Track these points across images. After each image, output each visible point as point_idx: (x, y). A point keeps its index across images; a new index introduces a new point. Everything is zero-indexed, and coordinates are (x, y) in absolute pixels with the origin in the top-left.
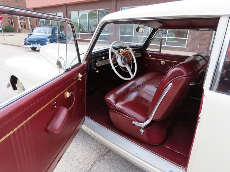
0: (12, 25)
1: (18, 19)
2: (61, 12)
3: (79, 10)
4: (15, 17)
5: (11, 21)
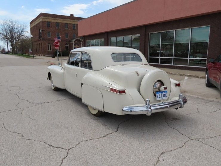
0: (68, 50)
1: (73, 44)
2: (103, 38)
3: (117, 36)
4: (71, 42)
5: (68, 46)
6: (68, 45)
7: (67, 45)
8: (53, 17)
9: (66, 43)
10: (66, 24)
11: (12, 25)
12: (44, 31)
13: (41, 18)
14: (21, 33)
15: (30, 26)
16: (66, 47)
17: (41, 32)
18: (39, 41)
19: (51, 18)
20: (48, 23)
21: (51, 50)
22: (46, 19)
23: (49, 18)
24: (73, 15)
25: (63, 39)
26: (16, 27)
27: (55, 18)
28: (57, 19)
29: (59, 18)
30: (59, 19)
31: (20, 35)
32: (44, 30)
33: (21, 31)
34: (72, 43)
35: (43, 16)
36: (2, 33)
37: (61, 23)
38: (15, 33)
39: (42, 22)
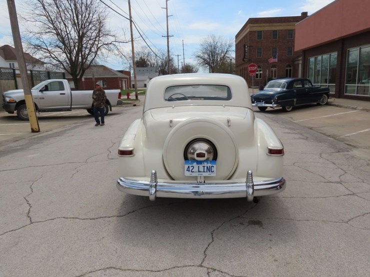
1: (300, 66)
2: (336, 51)
4: (296, 63)
5: (290, 70)
6: (292, 68)
7: (289, 68)
8: (267, 23)
9: (287, 64)
10: (289, 30)
11: (214, 42)
12: (252, 48)
13: (248, 26)
14: (226, 53)
15: (236, 41)
16: (287, 70)
17: (246, 49)
18: (243, 64)
19: (264, 24)
20: (260, 33)
21: (260, 77)
22: (257, 28)
23: (261, 25)
24: (307, 13)
25: (283, 57)
26: (219, 44)
27: (271, 24)
28: (276, 24)
29: (279, 22)
30: (279, 24)
31: (223, 57)
32: (252, 46)
33: (226, 50)
34: (298, 64)
35: (251, 23)
36: (202, 55)
37: (281, 30)
38: (218, 54)
39: (250, 33)
